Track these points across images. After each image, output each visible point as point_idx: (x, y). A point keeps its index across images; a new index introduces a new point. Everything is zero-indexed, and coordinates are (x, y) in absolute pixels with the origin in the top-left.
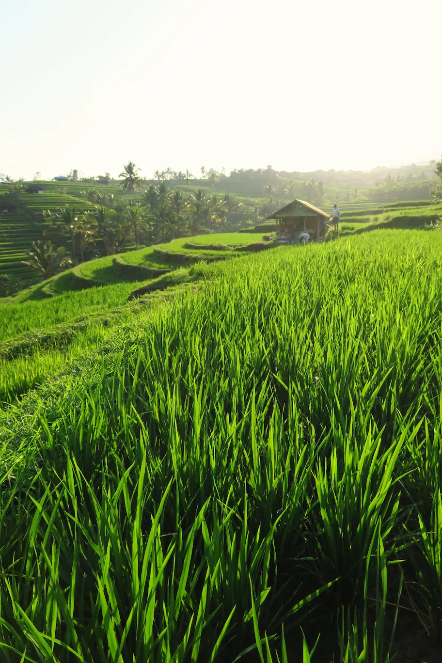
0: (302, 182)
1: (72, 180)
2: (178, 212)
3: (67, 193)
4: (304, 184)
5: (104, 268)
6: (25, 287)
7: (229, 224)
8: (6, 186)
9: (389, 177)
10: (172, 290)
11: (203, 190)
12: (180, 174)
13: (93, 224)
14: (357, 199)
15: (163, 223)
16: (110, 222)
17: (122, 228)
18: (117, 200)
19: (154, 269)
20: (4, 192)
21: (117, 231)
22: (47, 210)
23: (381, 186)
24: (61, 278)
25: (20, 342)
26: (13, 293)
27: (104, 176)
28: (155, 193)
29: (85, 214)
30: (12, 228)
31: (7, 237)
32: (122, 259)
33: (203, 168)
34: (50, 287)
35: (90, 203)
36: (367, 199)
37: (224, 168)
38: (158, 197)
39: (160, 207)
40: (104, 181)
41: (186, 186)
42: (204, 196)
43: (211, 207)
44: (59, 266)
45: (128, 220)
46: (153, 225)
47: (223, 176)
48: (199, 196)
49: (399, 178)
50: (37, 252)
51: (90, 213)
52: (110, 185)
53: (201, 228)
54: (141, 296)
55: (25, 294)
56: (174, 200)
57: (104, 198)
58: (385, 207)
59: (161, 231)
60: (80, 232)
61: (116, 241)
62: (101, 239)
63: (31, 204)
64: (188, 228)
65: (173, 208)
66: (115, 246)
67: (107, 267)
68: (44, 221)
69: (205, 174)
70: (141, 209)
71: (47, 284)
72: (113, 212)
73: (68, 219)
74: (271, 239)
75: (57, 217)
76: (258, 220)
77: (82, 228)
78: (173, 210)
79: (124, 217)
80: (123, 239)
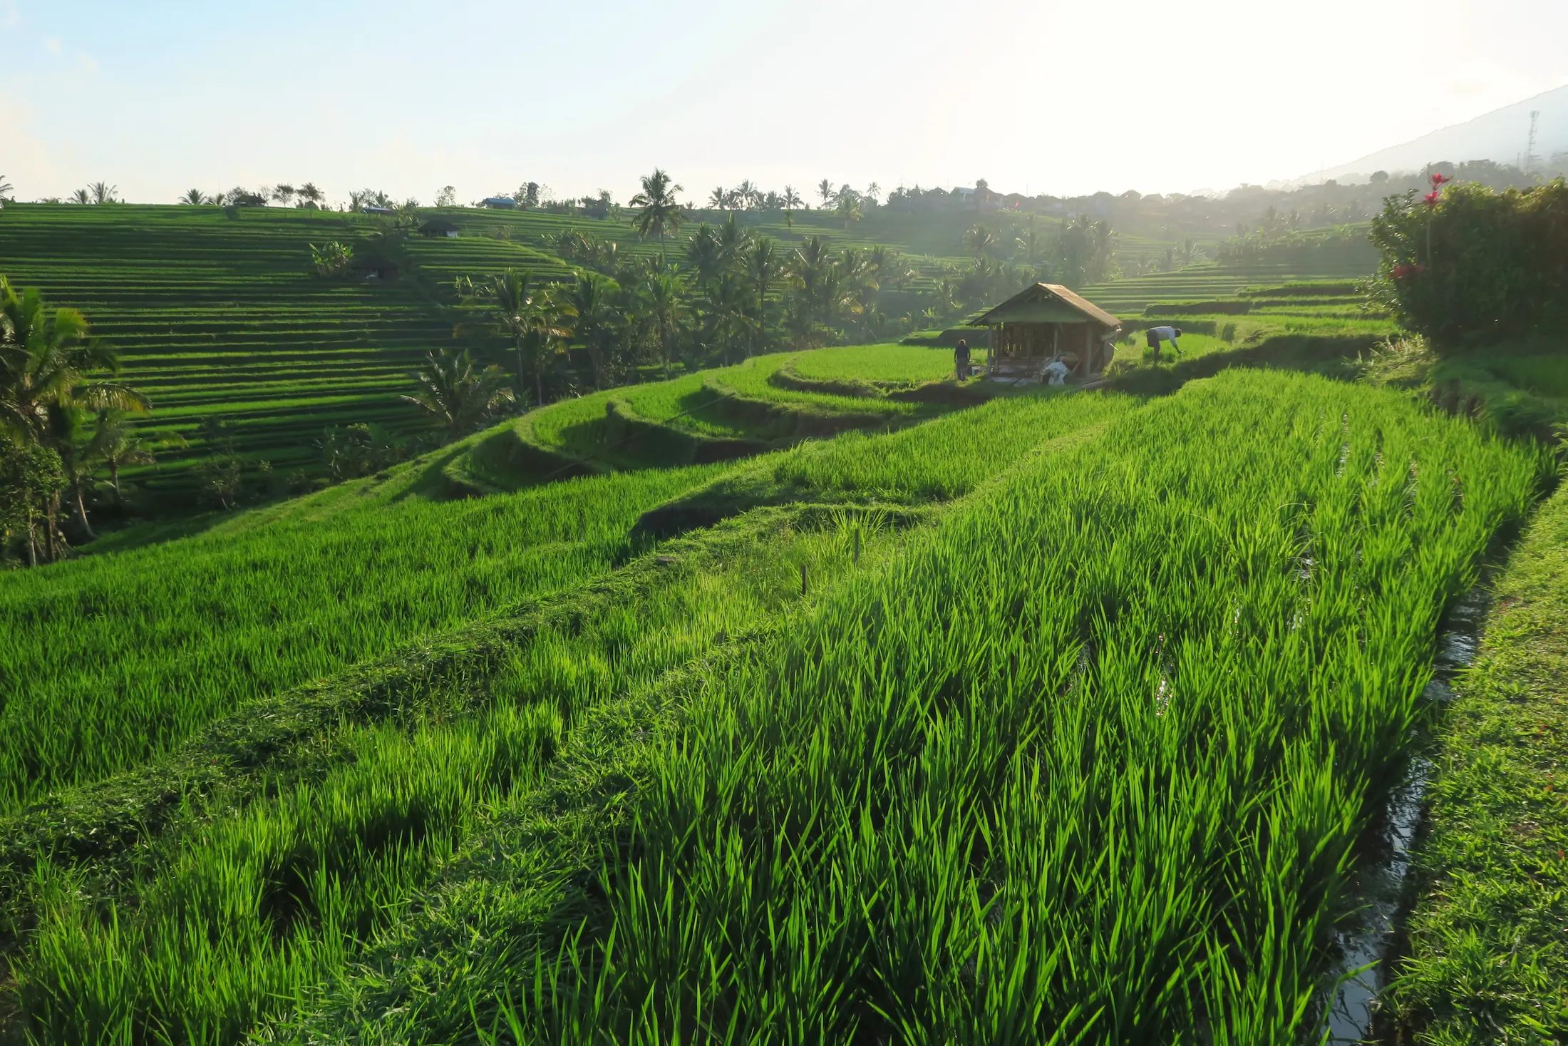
0: (1059, 221)
1: (523, 208)
2: (763, 290)
3: (513, 238)
4: (1064, 226)
5: (585, 423)
6: (406, 456)
7: (882, 319)
8: (376, 220)
9: (1271, 212)
10: (731, 528)
11: (825, 238)
12: (772, 196)
13: (567, 312)
14: (1192, 264)
15: (728, 314)
16: (606, 307)
17: (633, 321)
18: (626, 255)
19: (701, 435)
20: (372, 233)
21: (621, 330)
22: (464, 276)
23: (1248, 236)
24: (488, 442)
25: (388, 671)
26: (379, 468)
27: (598, 198)
28: (713, 244)
29: (550, 288)
30: (386, 315)
31: (373, 335)
32: (628, 406)
33: (825, 185)
34: (462, 466)
35: (563, 263)
36: (1215, 265)
37: (874, 185)
38: (717, 252)
39: (722, 274)
40: (599, 209)
41: (785, 227)
42: (826, 252)
43: (842, 277)
44: (484, 408)
45: (648, 305)
46: (704, 318)
47: (871, 202)
48: (813, 251)
49: (1294, 216)
50: (437, 374)
51: (562, 286)
52: (608, 221)
53: (817, 326)
54: (660, 544)
55: (405, 477)
56: (753, 262)
57: (595, 250)
58: (1255, 295)
59: (722, 332)
60: (536, 331)
61: (617, 353)
62: (582, 347)
63: (429, 260)
64: (785, 325)
65: (751, 279)
66: (615, 362)
67: (593, 422)
68: (458, 301)
69: (829, 199)
70: (678, 278)
71: (457, 453)
72: (614, 287)
73: (510, 300)
74: (977, 371)
75: (487, 294)
76: (951, 311)
77: (541, 322)
78: (751, 285)
79: (638, 298)
80: (634, 349)
